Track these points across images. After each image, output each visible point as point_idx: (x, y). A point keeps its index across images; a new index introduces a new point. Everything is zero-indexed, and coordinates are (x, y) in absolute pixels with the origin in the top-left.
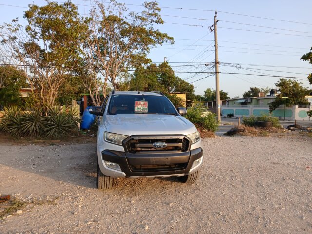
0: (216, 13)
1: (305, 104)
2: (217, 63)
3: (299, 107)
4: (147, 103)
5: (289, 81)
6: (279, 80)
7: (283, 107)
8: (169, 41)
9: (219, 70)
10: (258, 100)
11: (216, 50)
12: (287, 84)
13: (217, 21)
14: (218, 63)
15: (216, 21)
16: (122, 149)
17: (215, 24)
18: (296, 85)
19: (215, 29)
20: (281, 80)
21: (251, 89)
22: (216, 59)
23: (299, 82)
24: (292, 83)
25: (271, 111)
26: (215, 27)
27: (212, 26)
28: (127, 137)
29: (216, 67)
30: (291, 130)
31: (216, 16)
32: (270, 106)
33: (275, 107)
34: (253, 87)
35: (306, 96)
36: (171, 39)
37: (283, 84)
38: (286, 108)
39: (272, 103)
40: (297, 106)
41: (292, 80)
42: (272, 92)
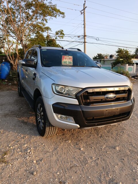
0: (85, 2)
1: (131, 63)
2: (85, 36)
3: (128, 65)
4: (71, 57)
5: (124, 49)
6: (118, 49)
7: (120, 65)
8: (61, 15)
9: (86, 41)
10: (104, 61)
11: (84, 27)
12: (123, 52)
13: (86, 7)
14: (86, 36)
15: (85, 7)
17: (84, 9)
18: (127, 52)
19: (84, 13)
20: (119, 49)
21: (98, 54)
22: (84, 33)
23: (128, 51)
24: (125, 51)
25: (112, 68)
26: (84, 11)
27: (82, 10)
29: (84, 39)
30: (136, 78)
31: (85, 4)
32: (112, 65)
33: (115, 65)
34: (99, 53)
35: (132, 59)
36: (63, 13)
37: (120, 52)
38: (122, 66)
39: (113, 63)
40: (127, 65)
41: (125, 49)
42: (111, 56)
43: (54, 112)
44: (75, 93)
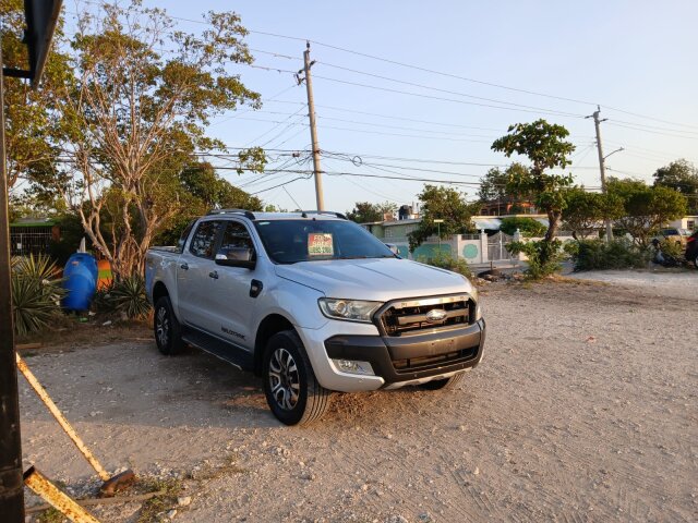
0: (308, 45)
1: (471, 232)
2: (315, 152)
3: (464, 238)
5: (442, 188)
6: (424, 187)
7: (435, 238)
8: (248, 101)
9: (321, 168)
10: (383, 228)
11: (312, 125)
12: (440, 196)
13: (312, 63)
14: (318, 152)
15: (309, 62)
16: (372, 330)
17: (307, 68)
18: (453, 196)
19: (307, 79)
20: (428, 187)
21: (359, 206)
22: (314, 143)
23: (458, 192)
24: (447, 193)
25: (412, 250)
26: (307, 74)
27: (300, 72)
28: (380, 305)
29: (315, 161)
30: (489, 280)
31: (308, 52)
32: (410, 239)
33: (420, 240)
35: (474, 218)
36: (255, 96)
37: (430, 196)
38: (444, 242)
39: (414, 233)
40: (460, 237)
41: (446, 186)
42: (404, 211)
43: (330, 357)
44: (368, 314)
